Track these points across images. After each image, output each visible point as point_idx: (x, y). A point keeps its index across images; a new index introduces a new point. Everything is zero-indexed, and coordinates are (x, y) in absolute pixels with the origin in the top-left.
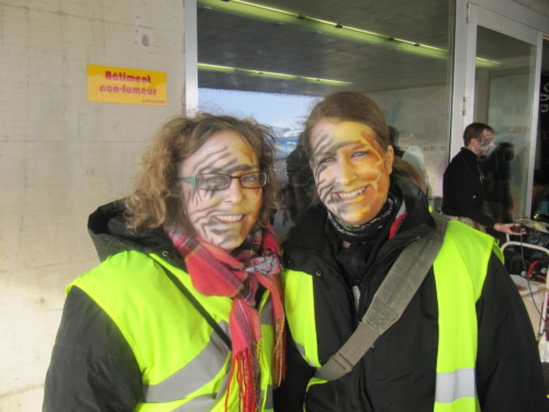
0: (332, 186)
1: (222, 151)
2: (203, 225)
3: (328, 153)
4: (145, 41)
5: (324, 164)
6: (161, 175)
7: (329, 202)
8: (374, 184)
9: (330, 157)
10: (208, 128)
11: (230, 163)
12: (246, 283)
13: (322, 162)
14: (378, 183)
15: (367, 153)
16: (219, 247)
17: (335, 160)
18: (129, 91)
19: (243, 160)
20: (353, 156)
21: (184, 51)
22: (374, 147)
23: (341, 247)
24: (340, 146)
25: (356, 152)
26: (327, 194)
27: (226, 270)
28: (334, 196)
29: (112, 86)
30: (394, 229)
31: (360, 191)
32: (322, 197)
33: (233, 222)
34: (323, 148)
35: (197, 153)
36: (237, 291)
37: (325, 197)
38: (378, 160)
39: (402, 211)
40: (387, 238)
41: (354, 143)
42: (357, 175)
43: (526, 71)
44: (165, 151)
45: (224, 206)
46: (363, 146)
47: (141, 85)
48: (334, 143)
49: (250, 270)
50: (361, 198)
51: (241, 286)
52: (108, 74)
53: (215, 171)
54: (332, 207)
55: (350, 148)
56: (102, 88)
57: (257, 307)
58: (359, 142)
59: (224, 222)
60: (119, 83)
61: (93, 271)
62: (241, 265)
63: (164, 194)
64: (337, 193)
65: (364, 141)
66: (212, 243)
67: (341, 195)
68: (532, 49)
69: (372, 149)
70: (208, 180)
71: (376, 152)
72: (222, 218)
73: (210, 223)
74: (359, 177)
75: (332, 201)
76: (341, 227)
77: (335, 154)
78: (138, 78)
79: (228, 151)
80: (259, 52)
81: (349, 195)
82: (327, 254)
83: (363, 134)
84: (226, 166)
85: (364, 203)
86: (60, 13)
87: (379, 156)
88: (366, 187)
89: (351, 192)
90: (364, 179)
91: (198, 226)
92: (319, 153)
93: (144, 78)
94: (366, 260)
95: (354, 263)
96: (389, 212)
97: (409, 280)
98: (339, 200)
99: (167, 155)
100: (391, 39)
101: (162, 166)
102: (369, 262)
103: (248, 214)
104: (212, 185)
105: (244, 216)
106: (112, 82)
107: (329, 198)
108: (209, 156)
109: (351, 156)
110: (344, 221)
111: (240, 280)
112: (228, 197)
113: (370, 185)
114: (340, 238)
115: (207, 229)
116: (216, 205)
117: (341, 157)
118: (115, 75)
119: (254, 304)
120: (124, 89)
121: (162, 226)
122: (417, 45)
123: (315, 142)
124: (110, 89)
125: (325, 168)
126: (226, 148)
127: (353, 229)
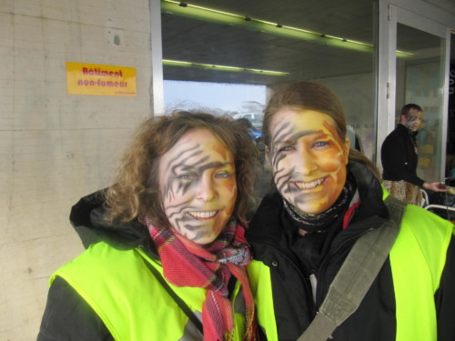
0: (290, 175)
1: (194, 148)
2: (177, 220)
3: (287, 142)
4: (117, 41)
5: (284, 153)
6: (136, 171)
7: (286, 191)
8: (334, 175)
9: (290, 146)
10: (181, 126)
11: (202, 161)
12: (218, 273)
13: (281, 150)
14: (338, 174)
15: (329, 143)
16: (192, 241)
17: (295, 149)
18: (103, 84)
19: (215, 157)
20: (313, 146)
21: (151, 49)
22: (335, 138)
23: (296, 235)
24: (301, 135)
25: (316, 143)
26: (284, 183)
27: (199, 262)
28: (292, 185)
29: (89, 80)
30: (347, 218)
31: (319, 182)
32: (278, 186)
33: (205, 219)
34: (284, 136)
35: (171, 150)
36: (209, 282)
37: (282, 186)
38: (339, 151)
39: (356, 198)
40: (340, 228)
41: (315, 132)
42: (317, 165)
43: (437, 60)
44: (142, 149)
45: (196, 203)
46: (325, 136)
47: (114, 79)
48: (295, 132)
49: (222, 261)
50: (320, 189)
51: (214, 277)
52: (85, 70)
53: (187, 168)
54: (289, 197)
55: (311, 138)
56: (80, 83)
57: (230, 297)
58: (321, 132)
59: (197, 218)
60: (95, 77)
61: (75, 260)
62: (214, 257)
63: (138, 189)
64: (295, 183)
65: (326, 131)
66: (185, 237)
67: (299, 185)
68: (442, 42)
69: (333, 140)
70: (180, 177)
71: (337, 143)
72: (195, 214)
73: (184, 219)
74: (319, 168)
75: (289, 190)
76: (297, 216)
77: (296, 143)
78: (111, 73)
79: (200, 148)
80: (213, 49)
81: (307, 186)
82: (283, 244)
83: (325, 124)
84: (198, 163)
85: (322, 194)
86: (42, 18)
87: (339, 146)
88: (325, 178)
89: (309, 182)
90: (324, 171)
91: (172, 220)
92: (279, 142)
93: (116, 73)
94: (320, 251)
95: (308, 253)
96: (344, 202)
97: (365, 270)
98: (297, 189)
99: (144, 153)
100: (323, 36)
101: (138, 162)
102: (323, 253)
103: (222, 210)
104: (185, 181)
105: (217, 212)
106: (88, 77)
107: (286, 187)
108: (182, 153)
109: (311, 146)
110: (300, 210)
111: (212, 271)
112: (200, 194)
113: (329, 176)
114: (296, 226)
115: (181, 224)
116: (189, 201)
117: (301, 146)
118: (91, 70)
119: (226, 294)
120: (100, 83)
121: (136, 219)
122: (344, 41)
123: (274, 129)
124: (86, 83)
125: (284, 156)
126: (198, 146)
127: (308, 218)
